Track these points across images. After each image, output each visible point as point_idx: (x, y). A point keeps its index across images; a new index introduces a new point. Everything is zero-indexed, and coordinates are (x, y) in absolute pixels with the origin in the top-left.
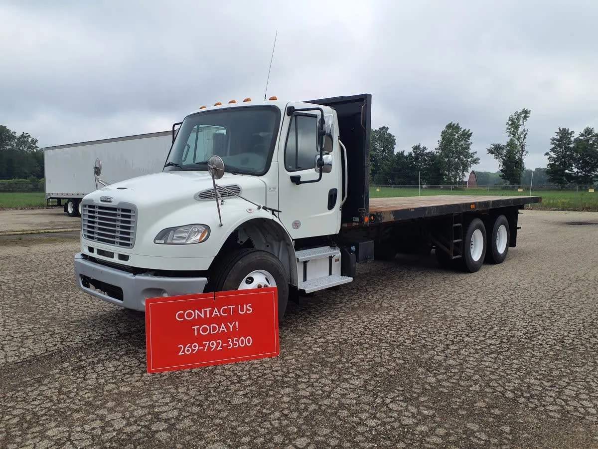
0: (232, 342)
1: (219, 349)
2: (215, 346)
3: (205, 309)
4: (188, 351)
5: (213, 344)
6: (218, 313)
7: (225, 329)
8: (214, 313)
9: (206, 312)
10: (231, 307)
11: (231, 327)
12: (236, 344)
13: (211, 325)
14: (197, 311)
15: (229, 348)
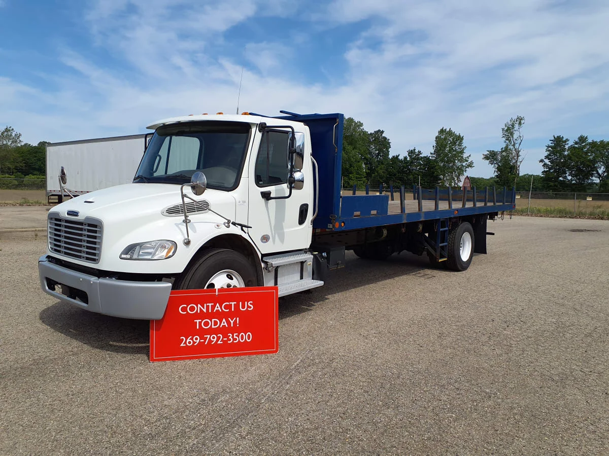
0: (233, 337)
1: (219, 342)
2: (215, 340)
3: (208, 304)
4: (190, 343)
5: (214, 338)
6: (219, 309)
7: (226, 324)
8: (216, 309)
9: (208, 307)
10: (233, 303)
11: (232, 322)
12: (236, 339)
13: (213, 320)
14: (199, 306)
15: (229, 342)
